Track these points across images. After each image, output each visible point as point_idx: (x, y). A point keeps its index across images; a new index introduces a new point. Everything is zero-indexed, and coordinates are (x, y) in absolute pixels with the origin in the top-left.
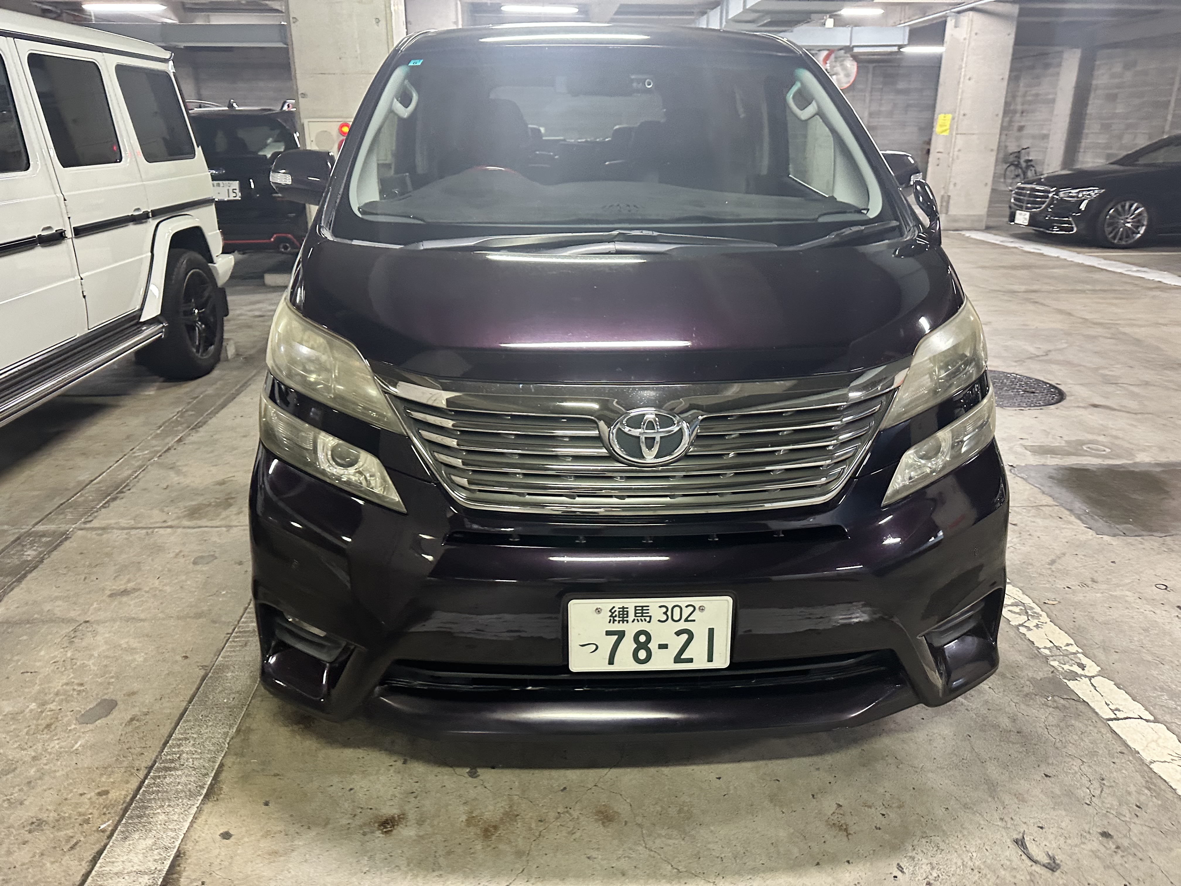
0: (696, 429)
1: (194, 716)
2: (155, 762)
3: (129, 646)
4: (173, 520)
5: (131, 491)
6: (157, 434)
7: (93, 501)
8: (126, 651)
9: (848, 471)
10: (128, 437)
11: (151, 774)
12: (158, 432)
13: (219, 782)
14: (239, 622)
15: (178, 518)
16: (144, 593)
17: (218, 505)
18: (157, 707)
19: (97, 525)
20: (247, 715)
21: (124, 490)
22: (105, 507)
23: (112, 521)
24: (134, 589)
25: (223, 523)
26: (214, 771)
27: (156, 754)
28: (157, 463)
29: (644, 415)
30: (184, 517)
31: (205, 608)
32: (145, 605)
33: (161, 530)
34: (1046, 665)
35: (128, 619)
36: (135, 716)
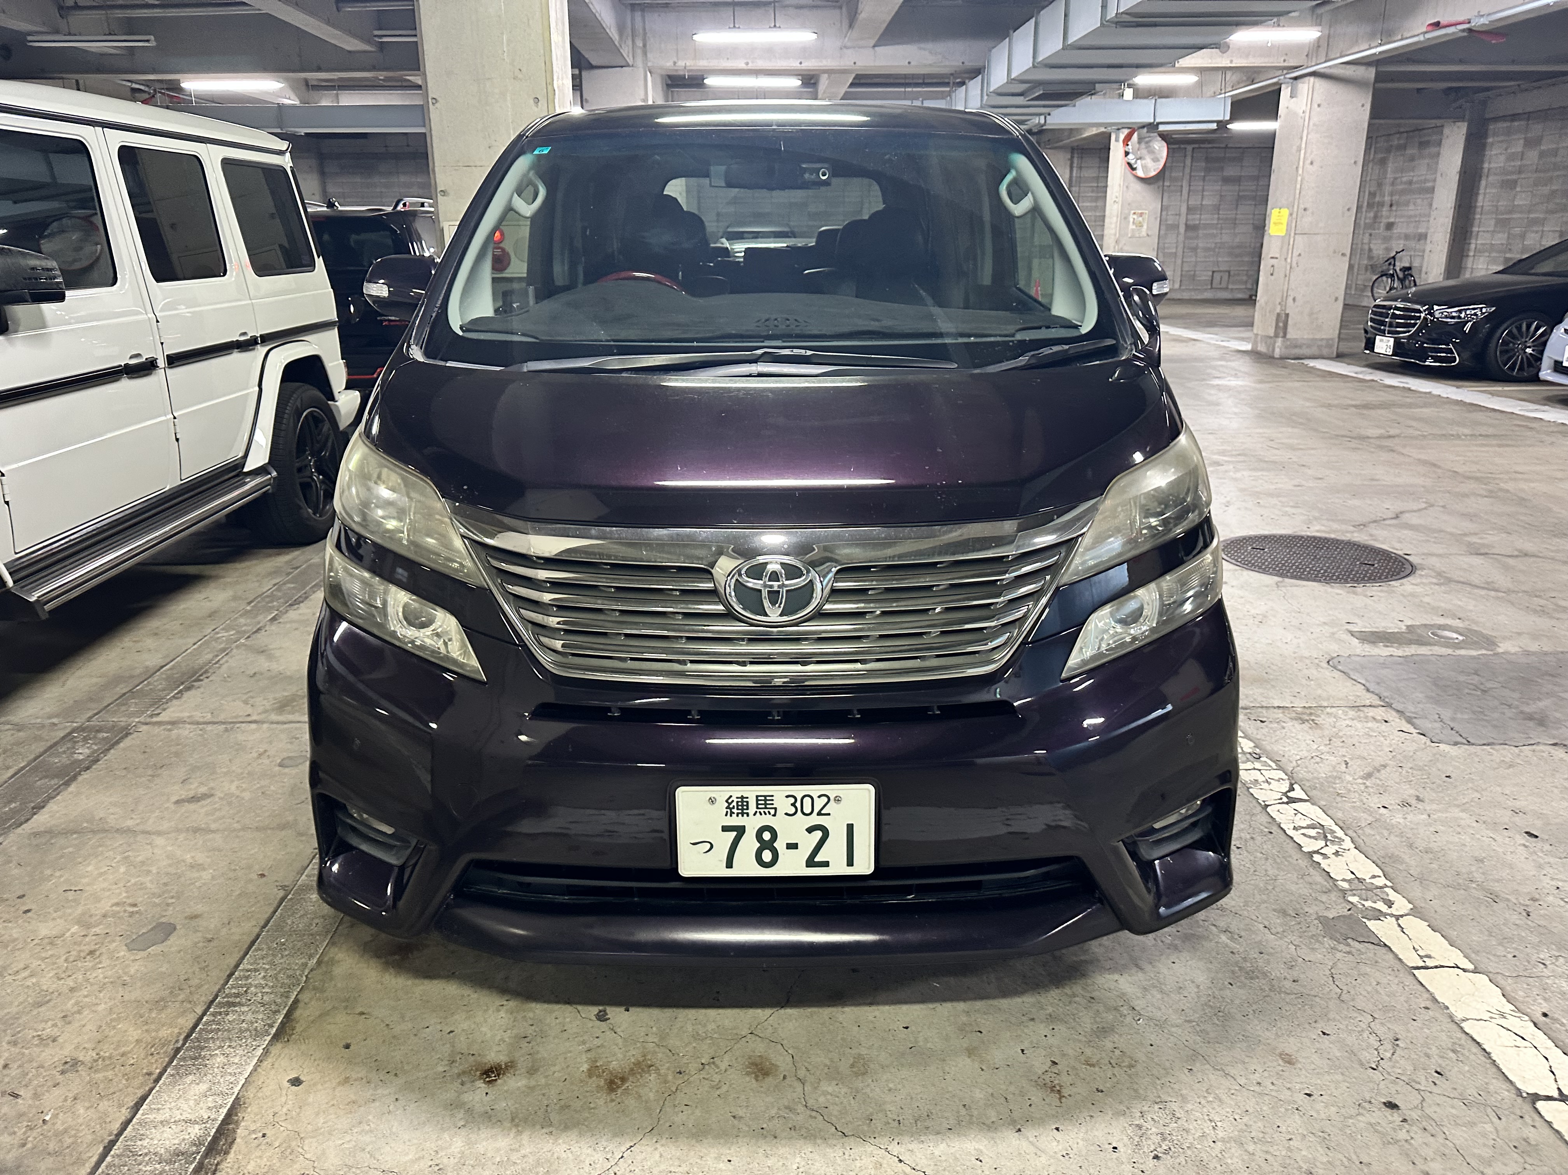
1: (267, 944)
2: (216, 996)
3: (195, 861)
4: (259, 714)
5: (211, 679)
6: (247, 612)
7: (164, 690)
8: (192, 867)
9: (1018, 636)
10: (212, 615)
11: (211, 1010)
12: (248, 608)
13: (292, 1020)
15: (266, 711)
16: (216, 799)
18: (224, 932)
19: (167, 719)
21: (201, 678)
22: (177, 698)
23: (187, 714)
24: (206, 794)
26: (287, 1008)
27: (218, 987)
28: (243, 645)
29: (767, 564)
30: (273, 710)
31: (291, 818)
32: (218, 814)
33: (244, 725)
34: (1342, 901)
35: (196, 830)
36: (196, 943)
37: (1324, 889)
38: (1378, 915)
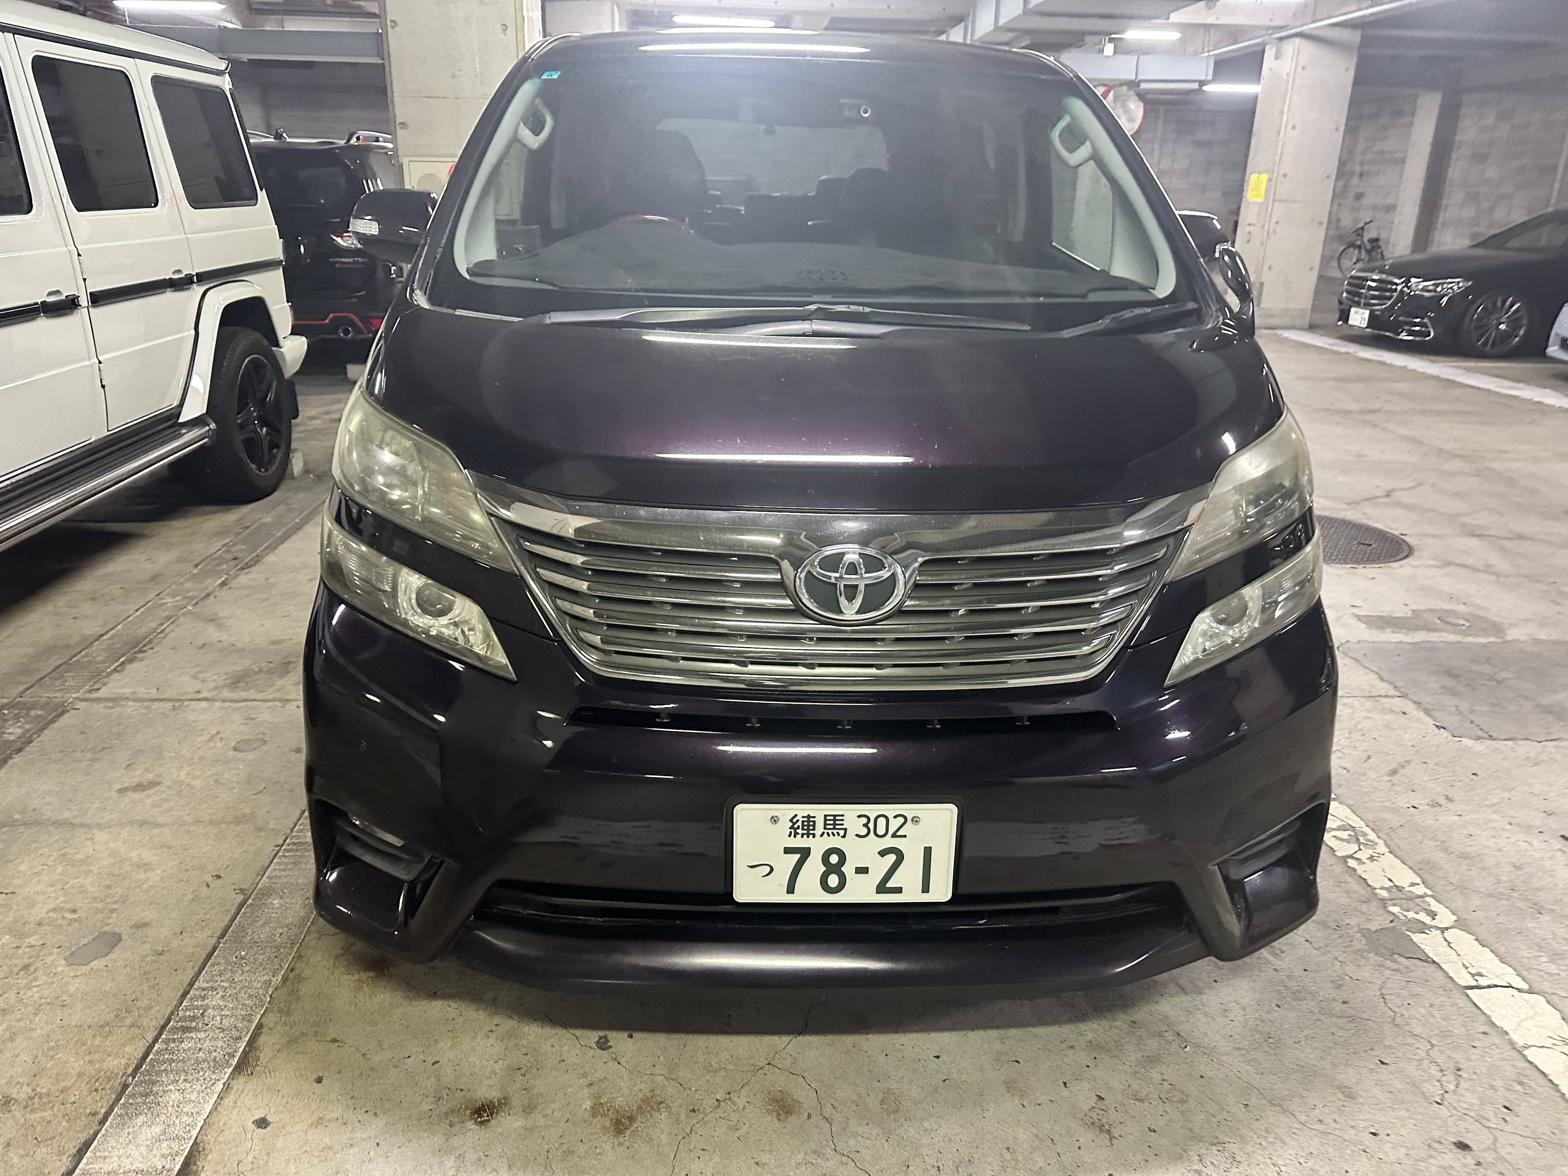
0: (915, 575)
1: (225, 958)
2: (169, 1020)
3: (141, 860)
4: (210, 691)
5: (155, 650)
6: (194, 575)
7: (103, 662)
8: (138, 866)
9: (1120, 638)
10: (155, 578)
11: (163, 1036)
12: (195, 571)
13: (256, 1049)
14: (292, 830)
15: (216, 688)
16: (164, 789)
17: (270, 672)
18: (175, 944)
19: (106, 695)
20: (299, 957)
21: (145, 648)
22: (119, 672)
23: (127, 691)
24: (151, 782)
25: (277, 695)
26: (250, 1034)
27: (170, 1009)
28: (190, 612)
29: (843, 554)
30: (224, 686)
31: (247, 811)
32: (166, 805)
33: (193, 702)
34: (1382, 912)
35: (143, 823)
36: (143, 958)
37: (1363, 899)
38: (1423, 928)
